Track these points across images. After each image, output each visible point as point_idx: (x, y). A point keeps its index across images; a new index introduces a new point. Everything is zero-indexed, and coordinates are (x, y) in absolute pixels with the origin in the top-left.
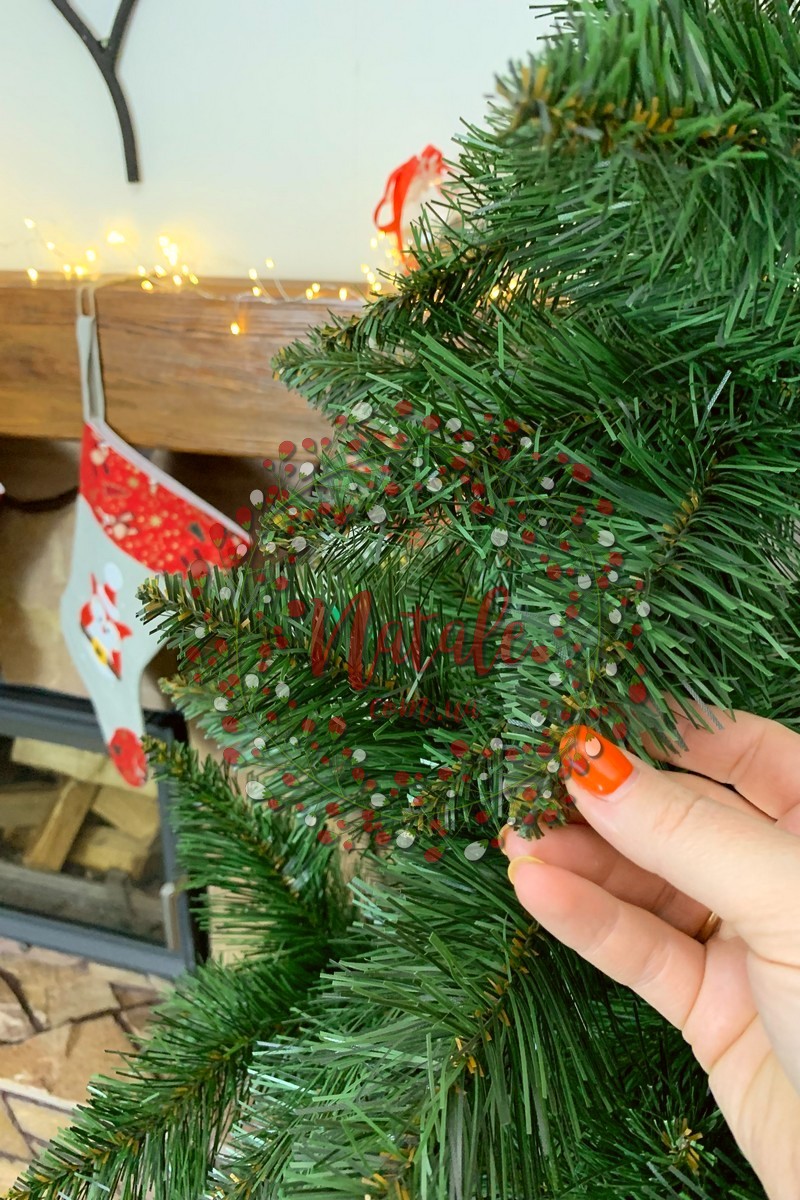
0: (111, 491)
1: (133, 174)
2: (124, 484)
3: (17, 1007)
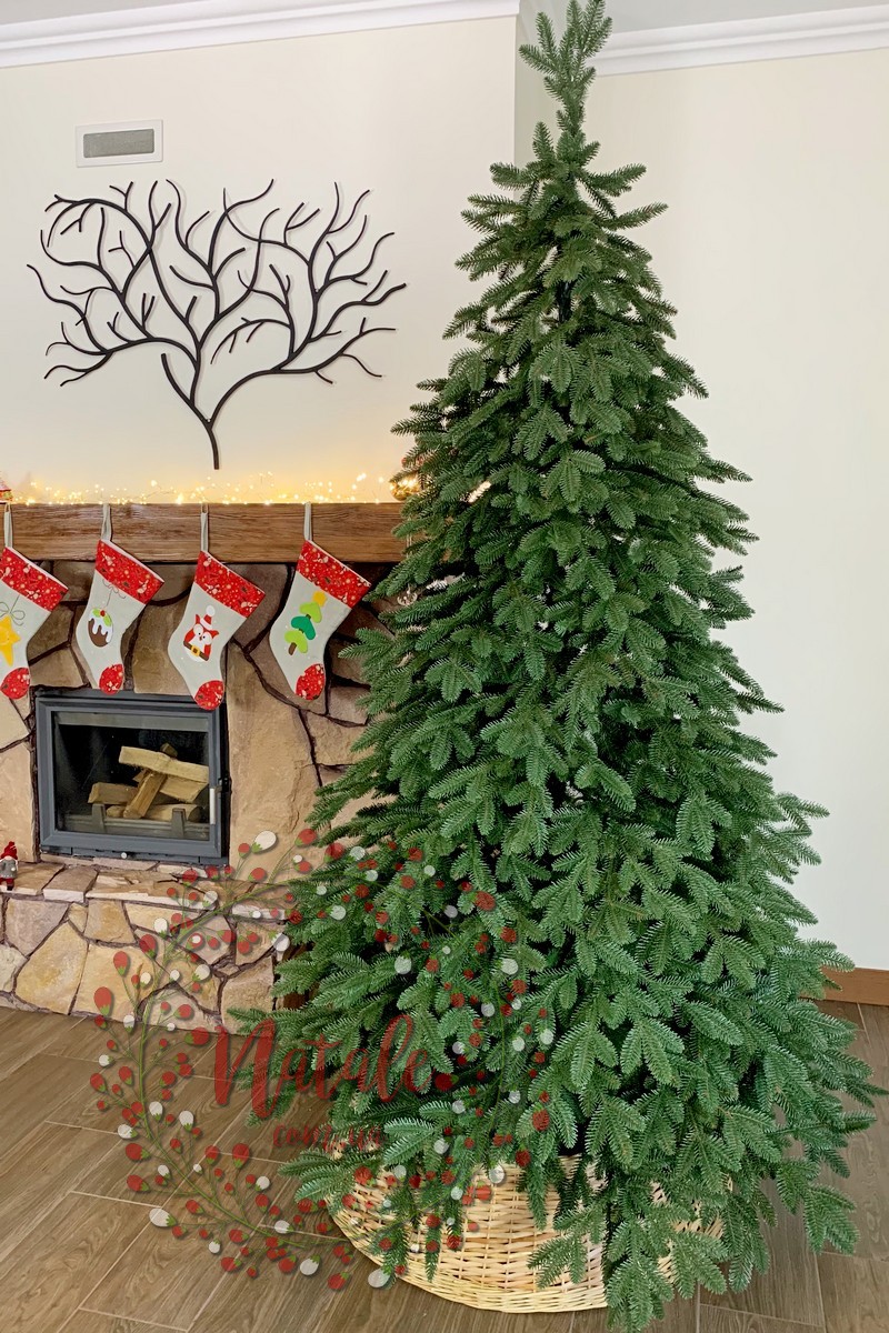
0: (212, 576)
1: (217, 466)
2: (217, 572)
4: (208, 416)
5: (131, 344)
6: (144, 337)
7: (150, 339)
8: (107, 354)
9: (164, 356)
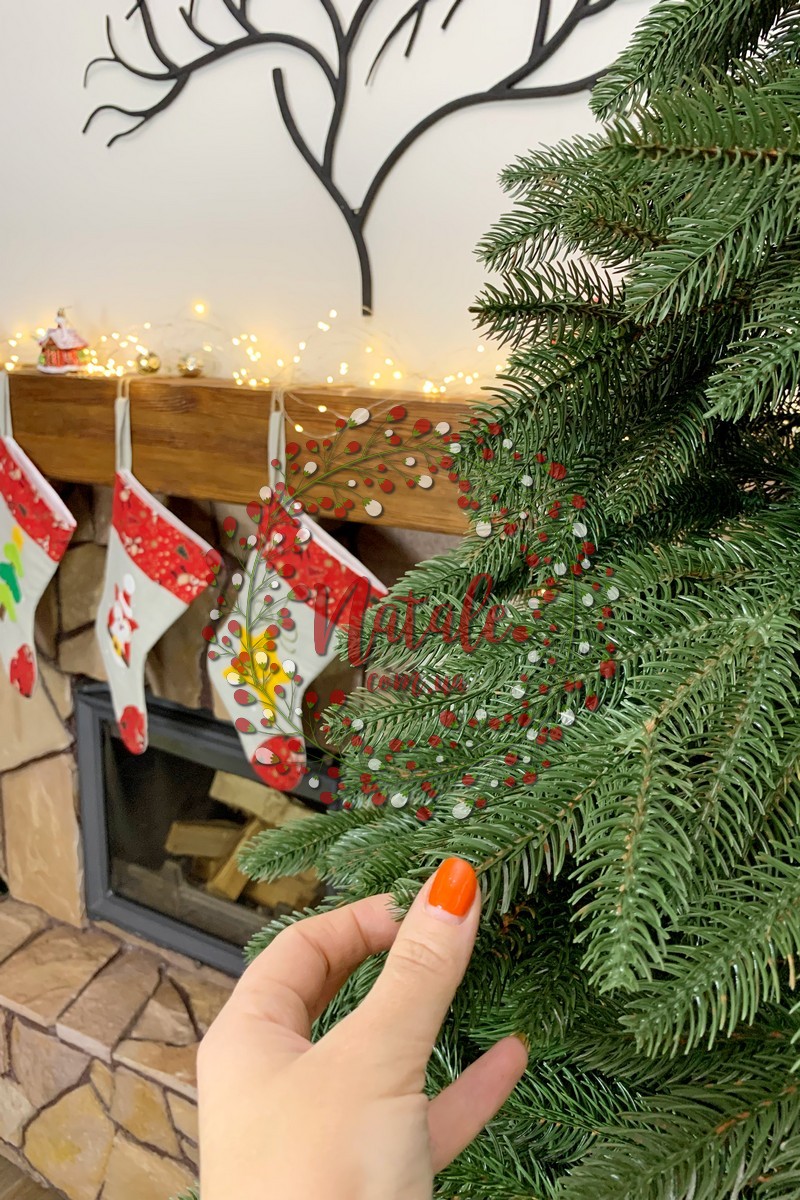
1: (365, 308)
3: (186, 1016)
4: (356, 203)
5: (220, 52)
6: (242, 34)
7: (254, 38)
8: (179, 76)
9: (277, 75)
